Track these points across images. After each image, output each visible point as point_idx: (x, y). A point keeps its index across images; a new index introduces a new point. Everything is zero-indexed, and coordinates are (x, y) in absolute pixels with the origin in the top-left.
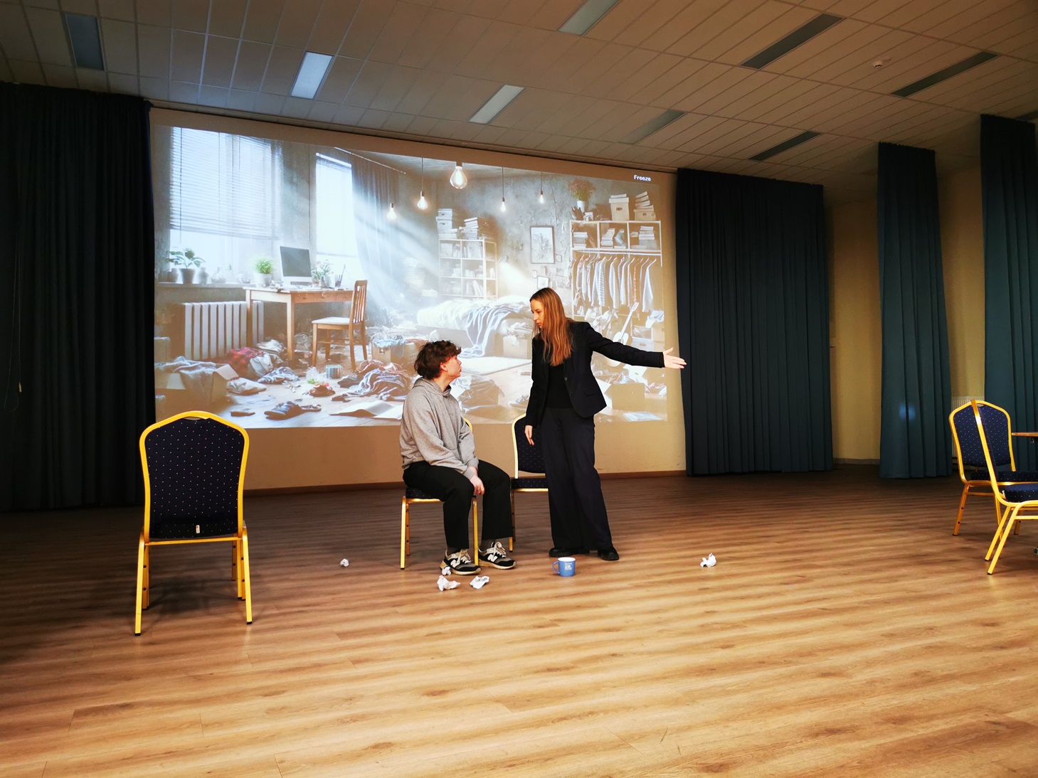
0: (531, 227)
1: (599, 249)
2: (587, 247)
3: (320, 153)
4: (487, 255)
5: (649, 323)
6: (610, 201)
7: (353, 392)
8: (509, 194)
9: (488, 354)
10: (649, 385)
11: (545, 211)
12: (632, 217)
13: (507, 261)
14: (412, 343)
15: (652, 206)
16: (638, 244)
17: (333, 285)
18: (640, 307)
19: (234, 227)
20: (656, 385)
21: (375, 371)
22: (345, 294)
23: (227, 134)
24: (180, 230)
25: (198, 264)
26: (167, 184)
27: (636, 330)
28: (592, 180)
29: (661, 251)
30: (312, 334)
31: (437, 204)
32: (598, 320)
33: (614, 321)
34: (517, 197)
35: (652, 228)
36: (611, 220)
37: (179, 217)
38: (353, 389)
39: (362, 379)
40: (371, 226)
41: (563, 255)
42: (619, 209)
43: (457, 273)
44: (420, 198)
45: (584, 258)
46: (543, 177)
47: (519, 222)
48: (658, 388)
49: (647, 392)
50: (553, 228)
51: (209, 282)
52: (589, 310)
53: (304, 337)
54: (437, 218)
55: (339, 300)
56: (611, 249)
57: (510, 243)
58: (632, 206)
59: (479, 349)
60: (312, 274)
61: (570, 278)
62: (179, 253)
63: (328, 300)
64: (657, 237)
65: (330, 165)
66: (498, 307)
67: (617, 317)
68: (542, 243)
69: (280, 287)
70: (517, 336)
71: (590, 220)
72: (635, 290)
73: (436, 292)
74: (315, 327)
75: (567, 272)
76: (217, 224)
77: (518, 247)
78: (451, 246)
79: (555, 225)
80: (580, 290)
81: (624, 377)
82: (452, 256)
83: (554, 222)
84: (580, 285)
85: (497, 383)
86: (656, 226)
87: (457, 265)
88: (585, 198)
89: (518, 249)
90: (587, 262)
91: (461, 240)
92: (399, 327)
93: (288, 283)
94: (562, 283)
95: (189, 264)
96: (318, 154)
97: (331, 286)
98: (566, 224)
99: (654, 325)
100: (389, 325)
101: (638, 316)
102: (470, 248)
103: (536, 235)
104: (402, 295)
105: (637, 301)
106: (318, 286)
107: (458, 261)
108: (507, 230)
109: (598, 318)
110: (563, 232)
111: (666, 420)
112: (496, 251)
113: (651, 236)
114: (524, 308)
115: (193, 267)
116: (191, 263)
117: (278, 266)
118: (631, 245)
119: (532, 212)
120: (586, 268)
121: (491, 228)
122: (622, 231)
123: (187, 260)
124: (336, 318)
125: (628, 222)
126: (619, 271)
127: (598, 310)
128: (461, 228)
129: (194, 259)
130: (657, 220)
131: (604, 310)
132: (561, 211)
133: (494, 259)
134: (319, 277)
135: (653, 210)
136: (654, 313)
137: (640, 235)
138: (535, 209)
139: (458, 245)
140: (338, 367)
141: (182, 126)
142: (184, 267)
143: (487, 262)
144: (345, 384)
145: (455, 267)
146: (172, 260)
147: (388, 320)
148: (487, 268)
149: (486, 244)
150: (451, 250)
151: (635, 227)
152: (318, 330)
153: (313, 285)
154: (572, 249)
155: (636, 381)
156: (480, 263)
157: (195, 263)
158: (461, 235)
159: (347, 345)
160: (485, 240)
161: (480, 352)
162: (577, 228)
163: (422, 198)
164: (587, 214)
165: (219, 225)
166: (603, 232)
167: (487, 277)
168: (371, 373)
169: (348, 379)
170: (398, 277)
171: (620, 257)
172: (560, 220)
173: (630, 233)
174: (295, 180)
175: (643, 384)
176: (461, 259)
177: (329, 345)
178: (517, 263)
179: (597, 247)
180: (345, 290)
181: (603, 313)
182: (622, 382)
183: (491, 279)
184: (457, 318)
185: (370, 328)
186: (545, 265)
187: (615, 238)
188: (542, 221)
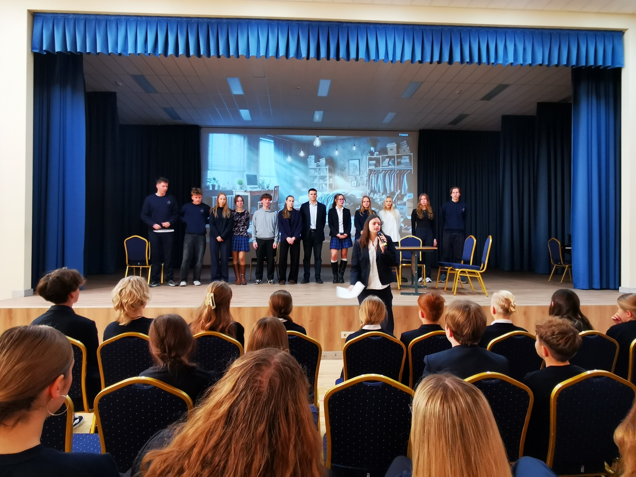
0: (349, 160)
1: (381, 167)
2: (375, 167)
3: (262, 138)
4: (329, 173)
5: (405, 199)
6: (387, 146)
8: (340, 147)
11: (356, 153)
12: (398, 152)
13: (338, 175)
15: (409, 147)
16: (401, 164)
17: (266, 188)
18: (401, 192)
19: (230, 168)
23: (229, 134)
24: (212, 170)
26: (207, 154)
27: (399, 203)
28: (379, 138)
29: (412, 167)
31: (308, 154)
32: (380, 199)
34: (343, 148)
35: (408, 157)
36: (387, 155)
37: (211, 166)
40: (281, 164)
41: (364, 171)
42: (391, 150)
43: (316, 181)
44: (301, 152)
45: (374, 172)
46: (355, 139)
47: (344, 158)
52: (376, 194)
56: (387, 167)
57: (339, 168)
58: (398, 147)
60: (258, 184)
61: (367, 181)
62: (211, 179)
64: (410, 160)
65: (265, 142)
68: (354, 166)
69: (246, 190)
71: (377, 155)
72: (399, 185)
75: (365, 179)
76: (223, 167)
77: (343, 169)
78: (314, 170)
79: (360, 159)
80: (372, 186)
82: (314, 174)
83: (360, 157)
84: (371, 184)
86: (410, 156)
88: (375, 146)
90: (375, 174)
91: (318, 168)
93: (249, 188)
94: (363, 183)
98: (365, 159)
99: (408, 200)
101: (400, 196)
102: (322, 171)
103: (351, 164)
104: (293, 191)
105: (399, 190)
106: (260, 189)
107: (317, 177)
108: (338, 162)
112: (333, 171)
113: (408, 160)
115: (215, 183)
117: (245, 181)
118: (397, 165)
120: (374, 176)
121: (331, 162)
122: (393, 159)
126: (390, 177)
128: (318, 163)
129: (216, 181)
130: (411, 153)
131: (383, 194)
132: (363, 152)
133: (332, 175)
134: (260, 185)
135: (409, 149)
136: (408, 195)
137: (402, 160)
138: (351, 153)
139: (317, 170)
141: (212, 133)
142: (212, 184)
143: (329, 176)
145: (316, 179)
146: (208, 182)
149: (329, 168)
150: (314, 172)
151: (399, 157)
153: (258, 188)
154: (368, 169)
156: (326, 176)
158: (318, 166)
162: (370, 159)
164: (376, 153)
165: (225, 168)
166: (383, 160)
167: (329, 181)
170: (291, 183)
171: (391, 171)
172: (363, 156)
173: (397, 159)
174: (252, 149)
176: (318, 175)
178: (342, 175)
180: (270, 190)
183: (330, 183)
185: (280, 204)
186: (355, 176)
187: (389, 162)
188: (354, 157)
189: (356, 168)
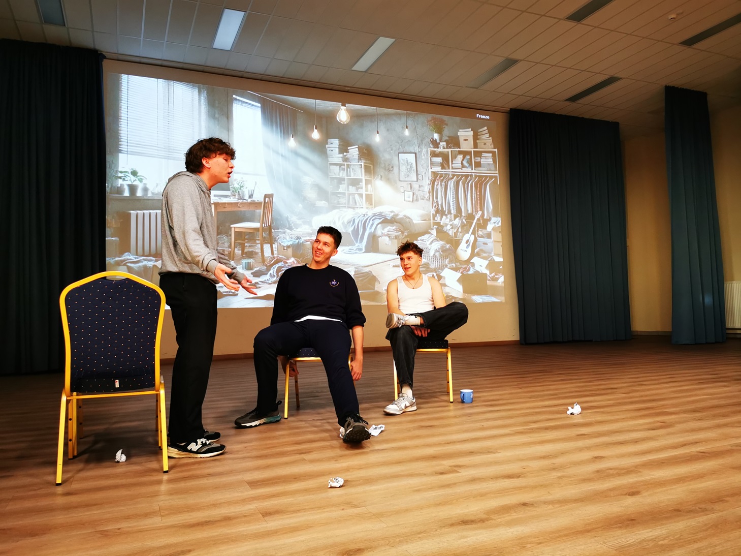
0: (399, 153)
1: (451, 170)
2: (442, 169)
3: (236, 95)
4: (365, 175)
5: (490, 227)
6: (459, 134)
7: (263, 280)
8: (382, 128)
9: (367, 251)
10: (490, 274)
11: (409, 141)
12: (476, 146)
13: (381, 179)
14: (309, 243)
15: (491, 138)
16: (480, 167)
17: (247, 197)
18: (483, 215)
19: (170, 152)
20: (496, 275)
21: (280, 264)
22: (256, 205)
23: (164, 80)
24: (127, 154)
25: (141, 181)
26: (117, 118)
27: (480, 233)
28: (445, 118)
29: (497, 172)
30: (231, 236)
31: (327, 135)
32: (451, 225)
33: (463, 226)
34: (388, 130)
35: (491, 154)
36: (460, 148)
37: (126, 144)
38: (263, 278)
39: (270, 270)
40: (277, 153)
41: (424, 175)
42: (465, 140)
43: (342, 188)
44: (314, 130)
45: (440, 177)
46: (407, 116)
47: (390, 149)
48: (497, 276)
49: (489, 280)
50: (416, 154)
51: (150, 194)
52: (444, 217)
53: (225, 238)
54: (327, 146)
55: (252, 209)
56: (460, 171)
57: (383, 166)
58: (476, 137)
59: (360, 247)
60: (231, 188)
61: (429, 193)
62: (126, 172)
63: (242, 209)
64: (494, 161)
65: (244, 104)
66: (374, 215)
67: (465, 222)
68: (408, 165)
70: (389, 237)
71: (444, 148)
72: (479, 202)
73: (327, 203)
74: (233, 229)
75: (427, 188)
76: (156, 150)
77: (389, 169)
78: (338, 167)
79: (417, 152)
80: (437, 202)
81: (472, 268)
82: (339, 175)
83: (417, 149)
84: (437, 198)
85: (374, 274)
86: (493, 153)
87: (342, 182)
88: (440, 131)
89: (389, 170)
90: (442, 180)
91: (345, 163)
92: (298, 230)
94: (423, 196)
95: (134, 181)
96: (234, 96)
97: (245, 198)
98: (426, 151)
99: (494, 229)
100: (290, 228)
101: (481, 221)
102: (353, 169)
103: (403, 160)
104: (300, 205)
105: (480, 210)
106: (235, 198)
107: (343, 179)
108: (381, 155)
109: (451, 223)
110: (423, 157)
111: (504, 301)
112: (372, 172)
113: (490, 161)
114: (394, 215)
115: (137, 183)
116: (135, 180)
118: (475, 167)
119: (400, 142)
120: (441, 185)
121: (368, 154)
122: (469, 157)
123: (133, 178)
124: (249, 223)
125: (472, 150)
126: (466, 187)
127: (451, 217)
128: (345, 154)
129: (138, 176)
130: (494, 148)
131: (455, 217)
132: (422, 141)
133: (371, 178)
134: (236, 191)
135: (491, 141)
136: (494, 219)
137: (482, 160)
138: (402, 139)
139: (343, 167)
140: (251, 261)
141: (128, 73)
142: (130, 183)
143: (365, 179)
144: (257, 274)
145: (341, 184)
146: (120, 178)
147: (290, 224)
148: (366, 184)
149: (365, 166)
150: (338, 171)
151: (478, 154)
152: (235, 232)
153: (232, 197)
154: (430, 170)
155: (480, 272)
156: (360, 181)
157: (139, 180)
158: (346, 159)
159: (258, 244)
160: (364, 163)
161: (361, 249)
162: (434, 154)
163: (316, 131)
164: (441, 143)
165: (158, 150)
166: (454, 157)
167: (366, 191)
168: (277, 266)
169: (259, 270)
170: (298, 191)
171: (467, 176)
172: (421, 148)
173: (474, 158)
174: (217, 116)
175: (486, 274)
176: (346, 177)
177: (245, 243)
178: (388, 180)
179: (449, 169)
180: (256, 201)
181: (455, 220)
182: (471, 272)
183: (369, 193)
184: (343, 223)
185: (276, 230)
186: (410, 182)
187: (463, 162)
188: (407, 149)
189: (411, 167)
